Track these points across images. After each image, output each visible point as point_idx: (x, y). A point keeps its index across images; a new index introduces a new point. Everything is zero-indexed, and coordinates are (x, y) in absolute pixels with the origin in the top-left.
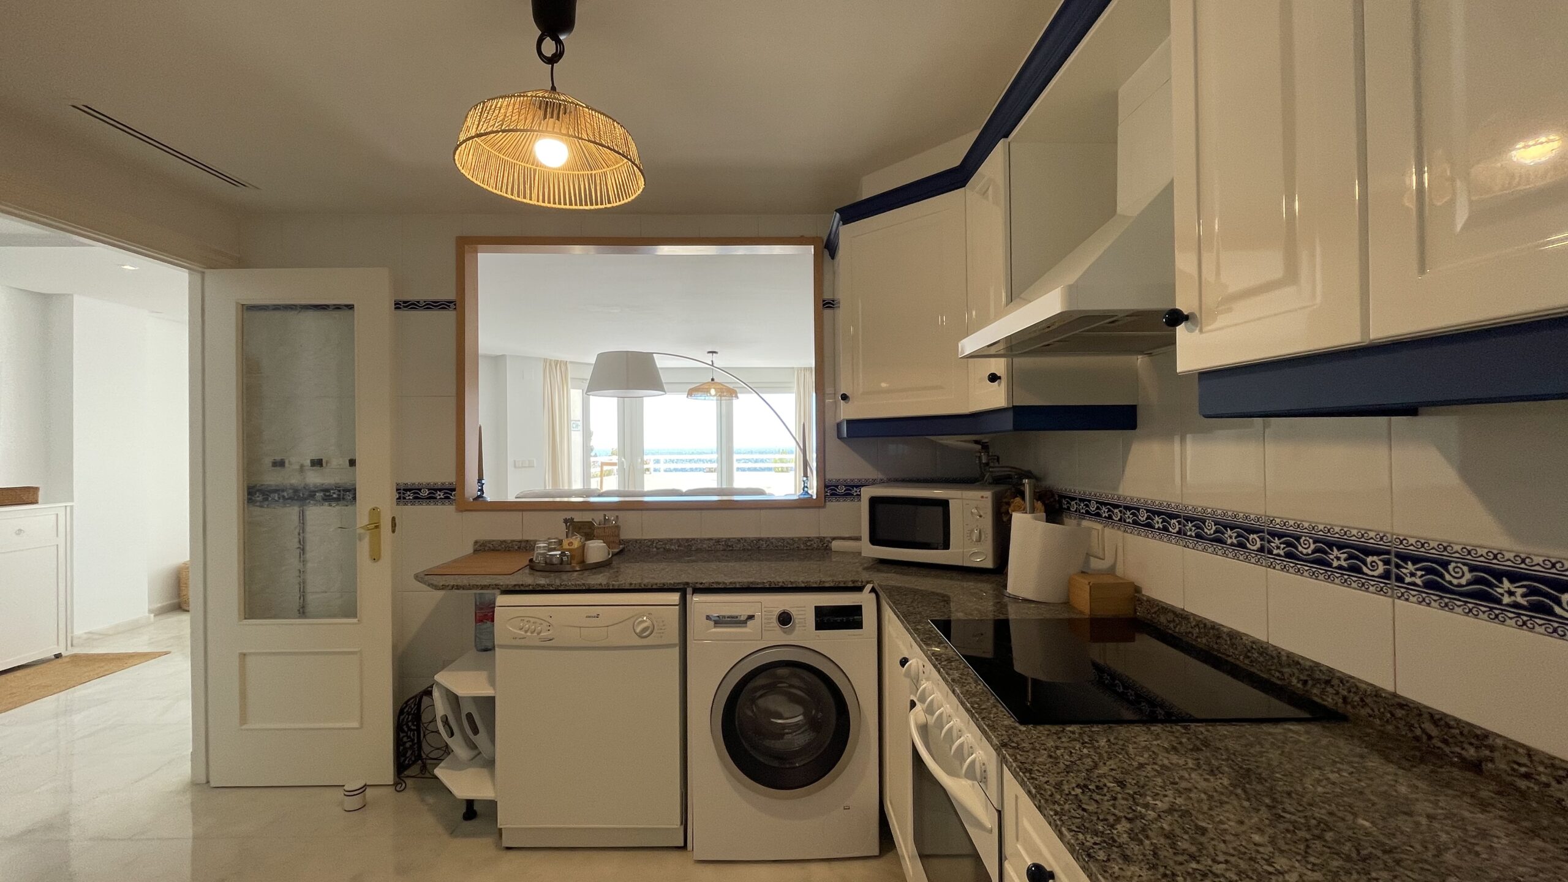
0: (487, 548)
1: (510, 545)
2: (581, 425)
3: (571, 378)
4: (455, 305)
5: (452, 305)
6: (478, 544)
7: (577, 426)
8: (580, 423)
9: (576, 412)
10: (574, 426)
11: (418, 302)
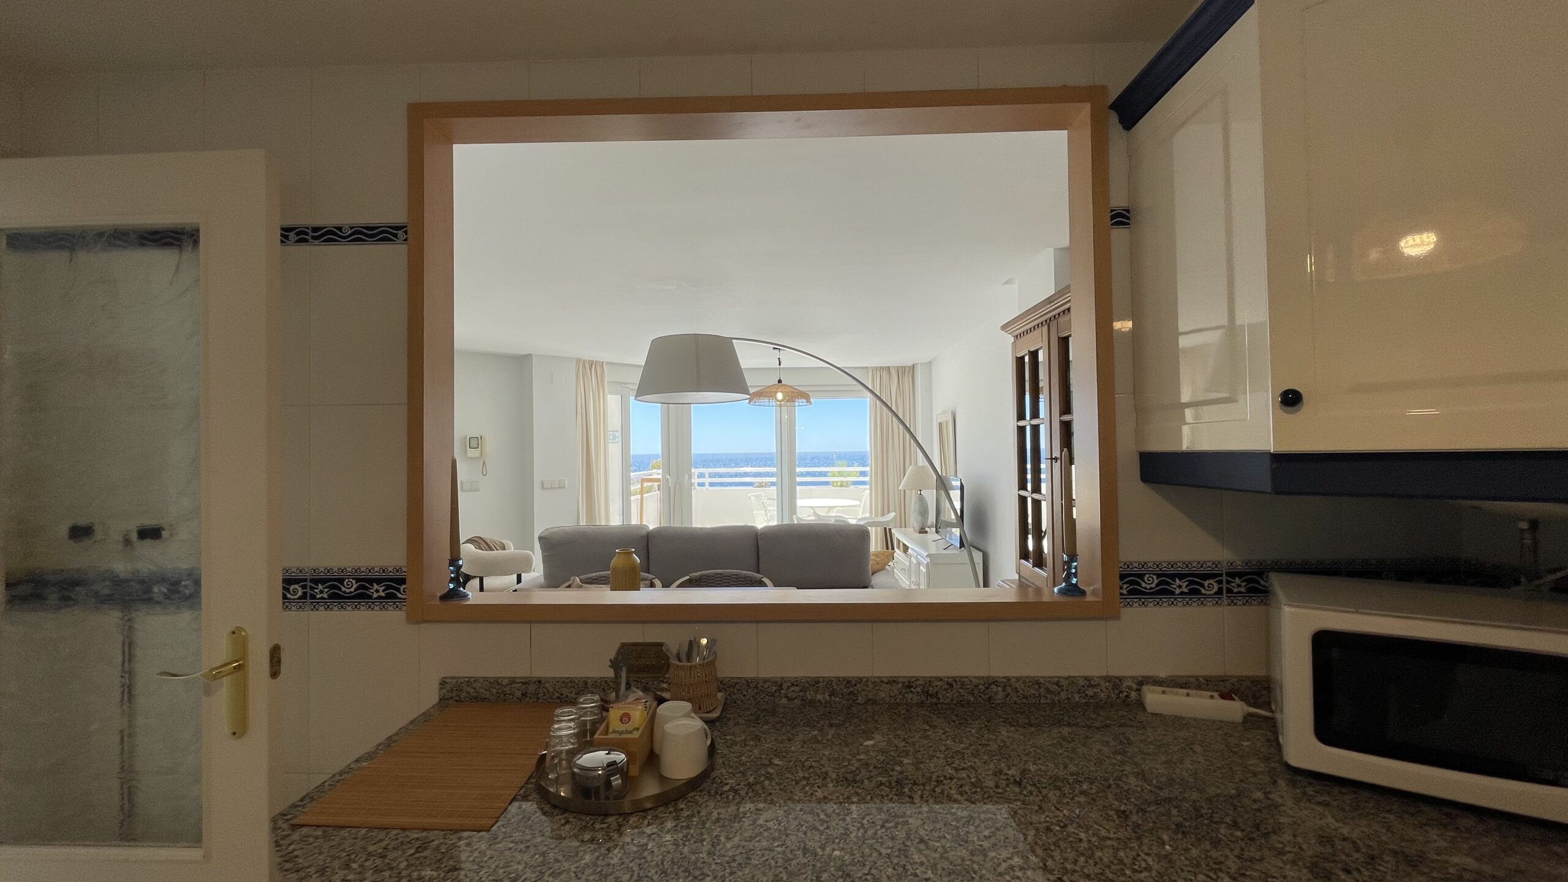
0: (463, 695)
1: (507, 689)
2: (620, 437)
3: (608, 382)
4: (406, 232)
5: (400, 233)
6: (448, 687)
7: (614, 437)
8: (619, 434)
9: (614, 421)
10: (611, 437)
11: (340, 229)
